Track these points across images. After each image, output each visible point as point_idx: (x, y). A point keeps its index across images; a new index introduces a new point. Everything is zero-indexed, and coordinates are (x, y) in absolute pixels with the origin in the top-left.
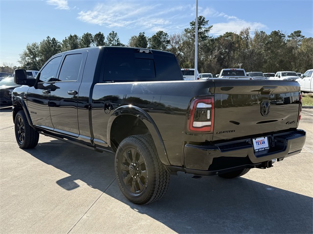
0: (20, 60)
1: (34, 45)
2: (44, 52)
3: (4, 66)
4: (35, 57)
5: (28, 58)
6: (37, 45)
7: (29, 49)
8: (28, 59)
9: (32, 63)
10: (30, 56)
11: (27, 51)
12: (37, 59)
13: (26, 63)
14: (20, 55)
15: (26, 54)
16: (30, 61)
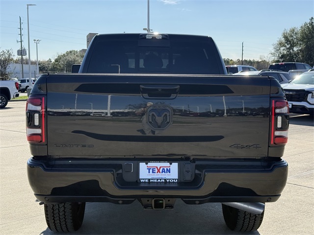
0: (273, 51)
1: (293, 31)
2: (305, 39)
3: (260, 60)
4: (292, 46)
5: (283, 48)
6: (296, 31)
7: (286, 37)
8: (284, 50)
9: (288, 55)
10: (286, 46)
11: (283, 40)
12: (295, 49)
13: (280, 56)
14: (273, 45)
15: (281, 44)
16: (285, 52)
